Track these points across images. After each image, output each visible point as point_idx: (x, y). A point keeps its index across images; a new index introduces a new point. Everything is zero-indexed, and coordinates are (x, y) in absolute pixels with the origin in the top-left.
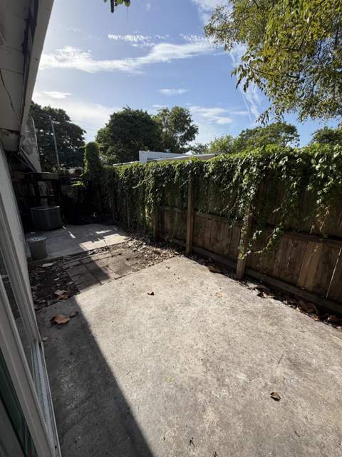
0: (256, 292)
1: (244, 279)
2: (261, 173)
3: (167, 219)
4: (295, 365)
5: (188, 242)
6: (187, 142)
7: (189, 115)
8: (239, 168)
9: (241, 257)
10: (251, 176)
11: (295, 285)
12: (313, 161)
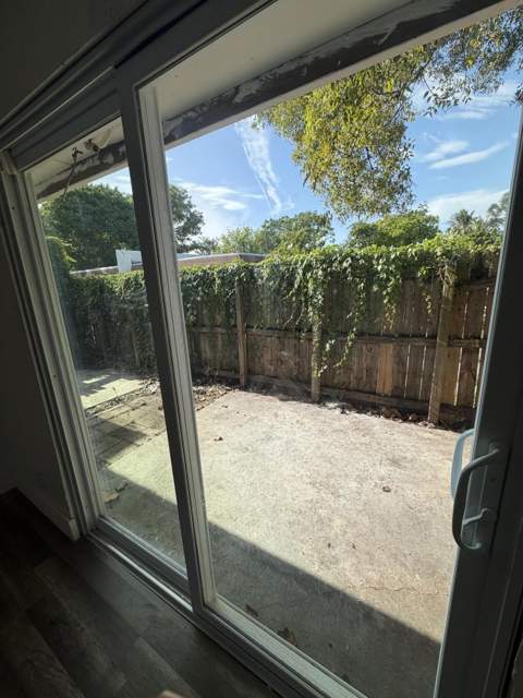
0: (338, 411)
1: (321, 400)
2: (325, 277)
3: (205, 346)
4: (395, 462)
5: (242, 370)
6: (189, 236)
7: (186, 197)
8: (300, 271)
9: (316, 374)
10: (315, 280)
11: (374, 393)
12: (374, 262)
